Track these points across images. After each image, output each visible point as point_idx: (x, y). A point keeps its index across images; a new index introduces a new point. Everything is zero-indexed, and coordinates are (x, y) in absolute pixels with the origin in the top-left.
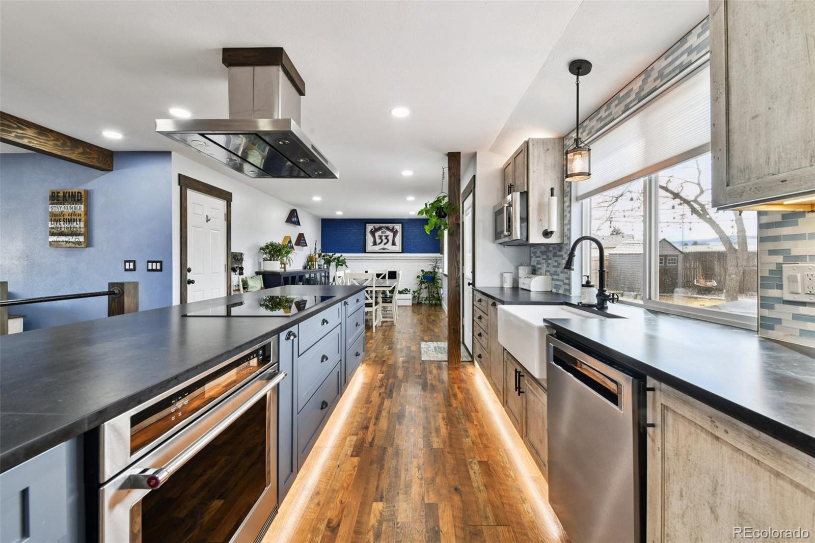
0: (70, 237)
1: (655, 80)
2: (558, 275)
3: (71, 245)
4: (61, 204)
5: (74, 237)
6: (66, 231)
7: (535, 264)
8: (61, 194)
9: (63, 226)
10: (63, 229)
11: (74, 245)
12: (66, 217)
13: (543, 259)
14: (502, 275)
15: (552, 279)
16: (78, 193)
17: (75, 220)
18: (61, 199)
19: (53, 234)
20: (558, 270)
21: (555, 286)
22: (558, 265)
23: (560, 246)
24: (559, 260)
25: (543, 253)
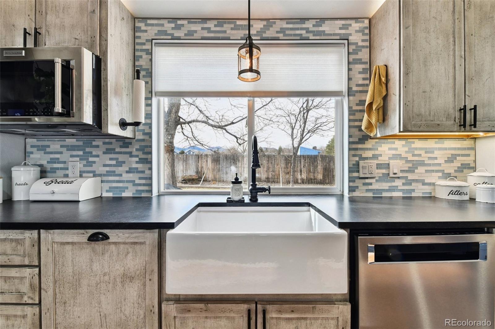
1: (277, 32)
2: (121, 175)
7: (44, 162)
13: (72, 156)
15: (102, 182)
20: (119, 170)
21: (110, 190)
22: (120, 164)
23: (125, 142)
24: (121, 158)
25: (71, 148)
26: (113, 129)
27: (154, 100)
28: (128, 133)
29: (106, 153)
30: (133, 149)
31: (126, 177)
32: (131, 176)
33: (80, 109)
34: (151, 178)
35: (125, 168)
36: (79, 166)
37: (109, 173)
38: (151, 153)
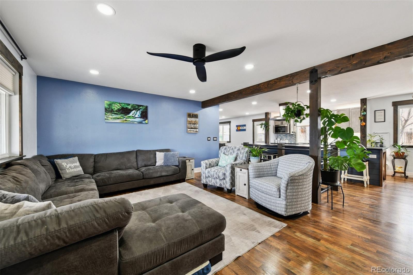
0: (194, 129)
3: (194, 132)
4: (191, 118)
5: (196, 129)
6: (193, 127)
7: (281, 138)
8: (192, 115)
9: (192, 125)
10: (192, 127)
11: (195, 132)
12: (193, 123)
14: (275, 140)
16: (197, 115)
17: (196, 124)
18: (191, 116)
19: (189, 128)
20: (291, 139)
21: (290, 142)
22: (291, 138)
23: (292, 135)
24: (292, 137)
25: (284, 136)
26: (291, 133)
27: (297, 128)
28: (293, 133)
29: (289, 136)
30: (293, 136)
31: (292, 140)
32: (293, 140)
33: (288, 132)
34: (296, 140)
35: (292, 139)
36: (285, 138)
37: (290, 139)
38: (296, 136)
